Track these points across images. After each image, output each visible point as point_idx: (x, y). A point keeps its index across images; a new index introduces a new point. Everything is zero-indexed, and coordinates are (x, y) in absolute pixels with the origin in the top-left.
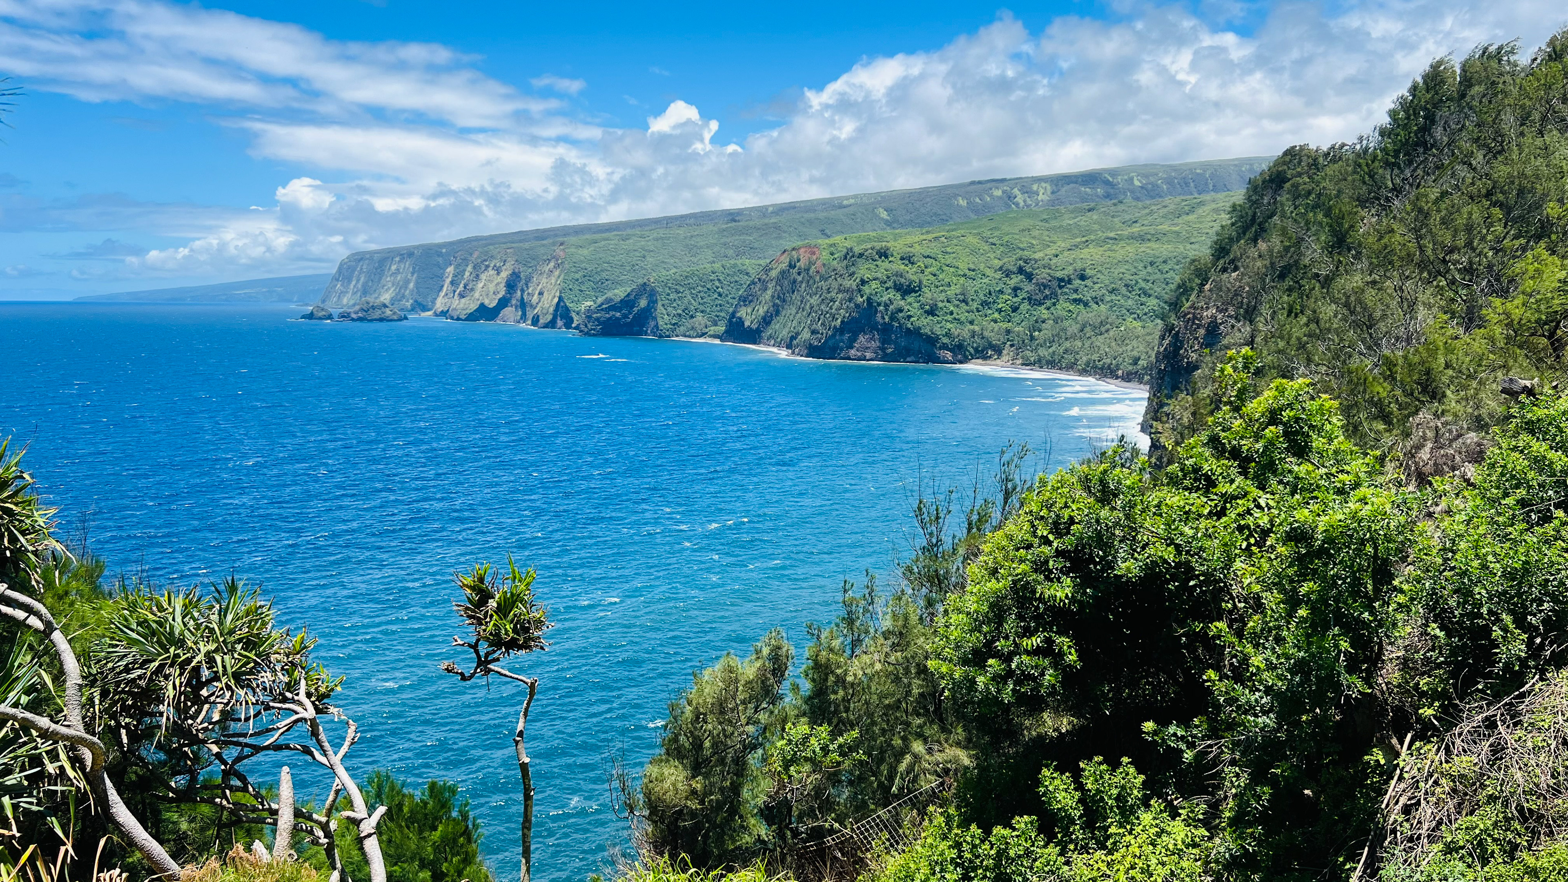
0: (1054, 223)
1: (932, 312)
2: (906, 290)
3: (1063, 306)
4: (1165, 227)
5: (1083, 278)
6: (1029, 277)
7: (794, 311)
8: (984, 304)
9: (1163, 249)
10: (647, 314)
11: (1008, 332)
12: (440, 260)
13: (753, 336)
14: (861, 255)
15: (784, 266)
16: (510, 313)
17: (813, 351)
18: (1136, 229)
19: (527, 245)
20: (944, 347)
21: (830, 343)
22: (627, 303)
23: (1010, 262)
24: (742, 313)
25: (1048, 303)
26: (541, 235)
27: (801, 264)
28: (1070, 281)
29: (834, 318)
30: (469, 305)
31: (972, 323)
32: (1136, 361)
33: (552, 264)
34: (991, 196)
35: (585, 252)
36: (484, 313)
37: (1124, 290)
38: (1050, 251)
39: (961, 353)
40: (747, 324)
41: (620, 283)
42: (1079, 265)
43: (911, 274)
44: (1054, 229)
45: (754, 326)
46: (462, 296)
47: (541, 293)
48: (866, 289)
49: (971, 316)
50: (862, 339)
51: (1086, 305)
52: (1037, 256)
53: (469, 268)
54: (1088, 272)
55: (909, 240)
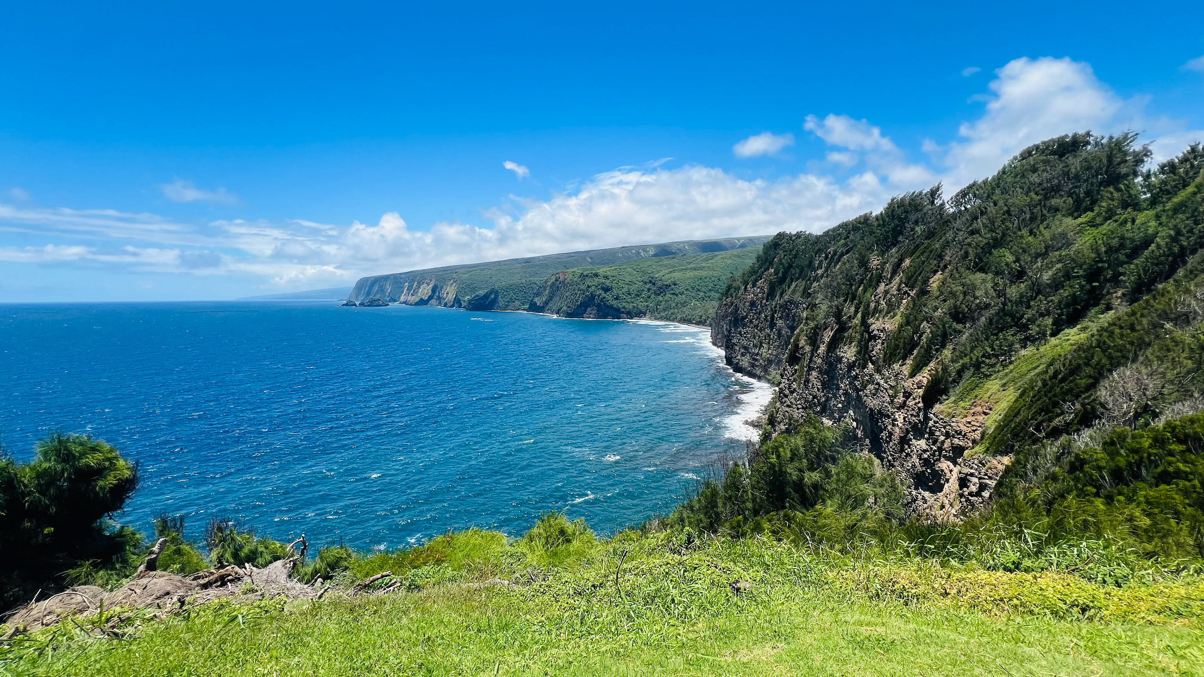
0: (661, 263)
1: (616, 299)
2: (606, 290)
3: (668, 296)
4: (704, 265)
5: (675, 284)
6: (654, 284)
7: (558, 299)
8: (637, 295)
9: (704, 273)
10: (495, 300)
11: (648, 306)
12: (402, 280)
13: (540, 309)
14: (587, 276)
15: (553, 280)
16: (433, 301)
17: (569, 315)
18: (692, 266)
19: (440, 273)
20: (623, 312)
21: (576, 312)
22: (486, 296)
23: (646, 278)
24: (536, 300)
25: (662, 294)
26: (445, 269)
27: (561, 279)
28: (670, 286)
29: (577, 301)
30: (416, 299)
31: (633, 303)
32: (701, 317)
33: (452, 281)
34: (631, 252)
35: (466, 276)
36: (422, 302)
37: (691, 290)
38: (661, 274)
39: (631, 315)
40: (538, 304)
41: (481, 289)
42: (673, 280)
43: (608, 282)
44: (661, 265)
45: (541, 305)
46: (412, 295)
47: (447, 293)
48: (590, 290)
49: (633, 300)
50: (589, 309)
51: (677, 295)
52: (657, 275)
53: (416, 283)
54: (677, 282)
55: (605, 270)
